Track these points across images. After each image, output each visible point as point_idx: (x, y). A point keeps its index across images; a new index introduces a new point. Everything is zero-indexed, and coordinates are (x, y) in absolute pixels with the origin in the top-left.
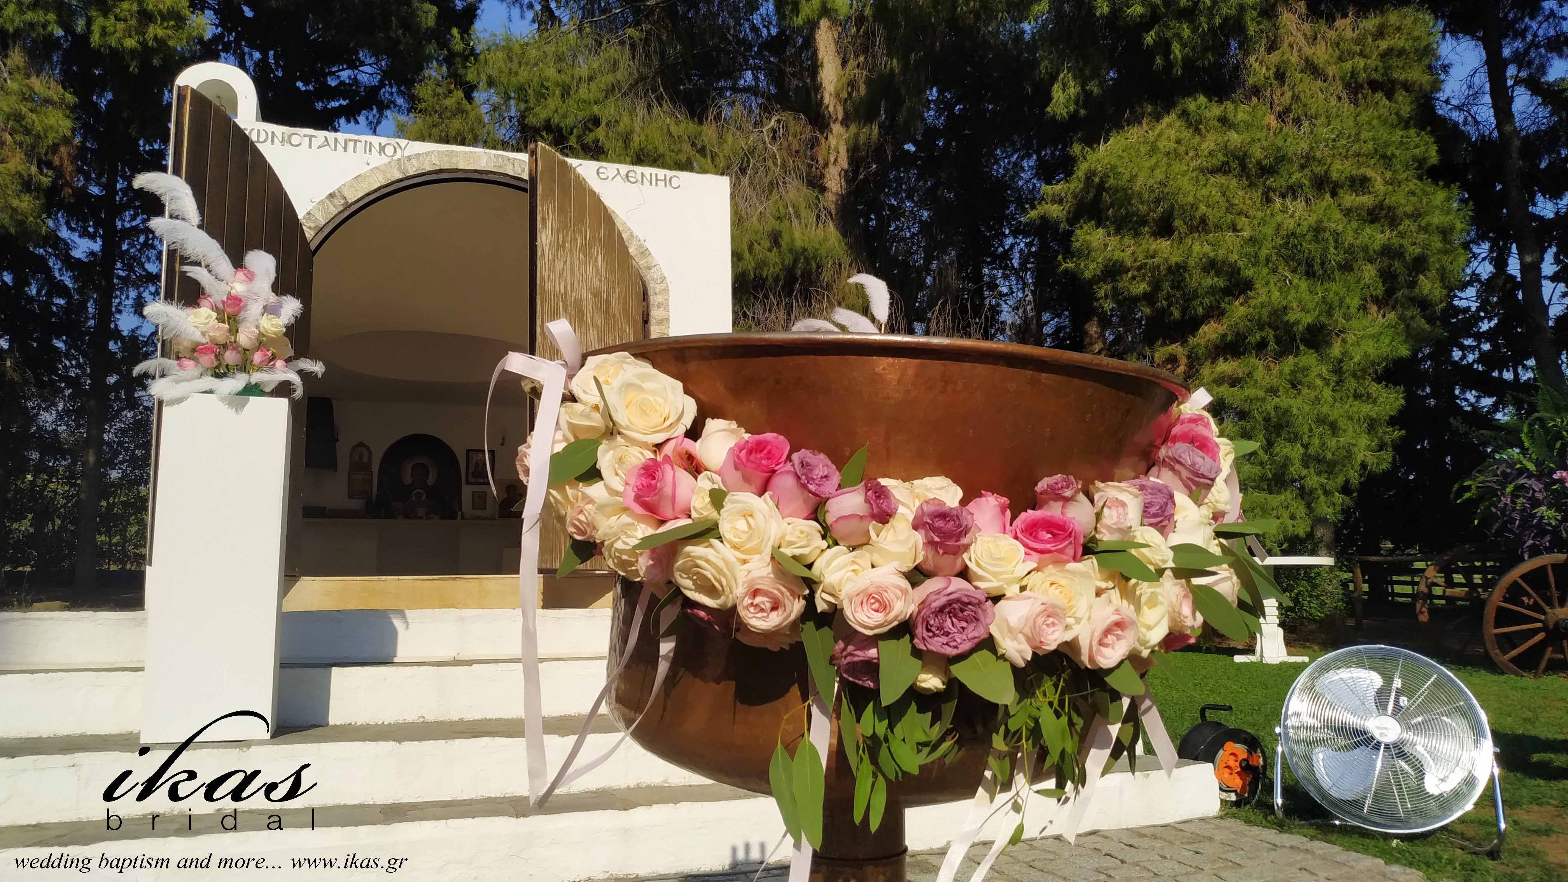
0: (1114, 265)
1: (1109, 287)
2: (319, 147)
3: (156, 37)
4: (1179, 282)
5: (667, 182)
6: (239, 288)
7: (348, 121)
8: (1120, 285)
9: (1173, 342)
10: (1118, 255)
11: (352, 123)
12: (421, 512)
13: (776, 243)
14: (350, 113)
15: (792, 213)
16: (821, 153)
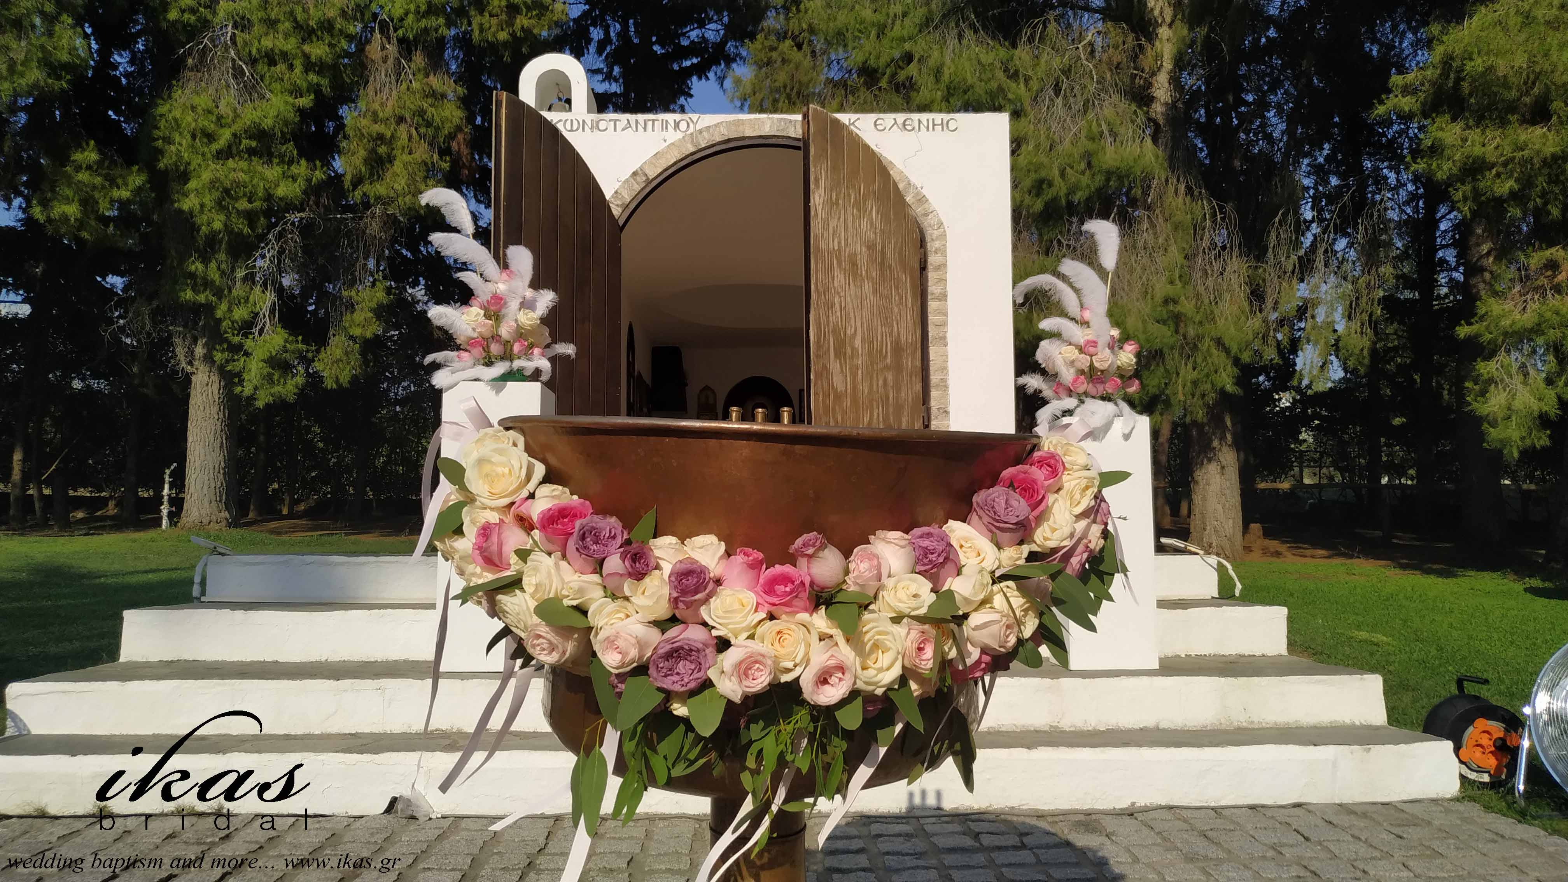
0: (1474, 162)
1: (1468, 188)
2: (623, 130)
3: (522, 27)
4: (1557, 176)
5: (944, 125)
6: (502, 287)
7: (700, 78)
8: (1481, 185)
9: (1551, 245)
10: (1477, 151)
11: (703, 80)
13: (1089, 165)
14: (701, 71)
15: (1106, 132)
16: (1147, 61)
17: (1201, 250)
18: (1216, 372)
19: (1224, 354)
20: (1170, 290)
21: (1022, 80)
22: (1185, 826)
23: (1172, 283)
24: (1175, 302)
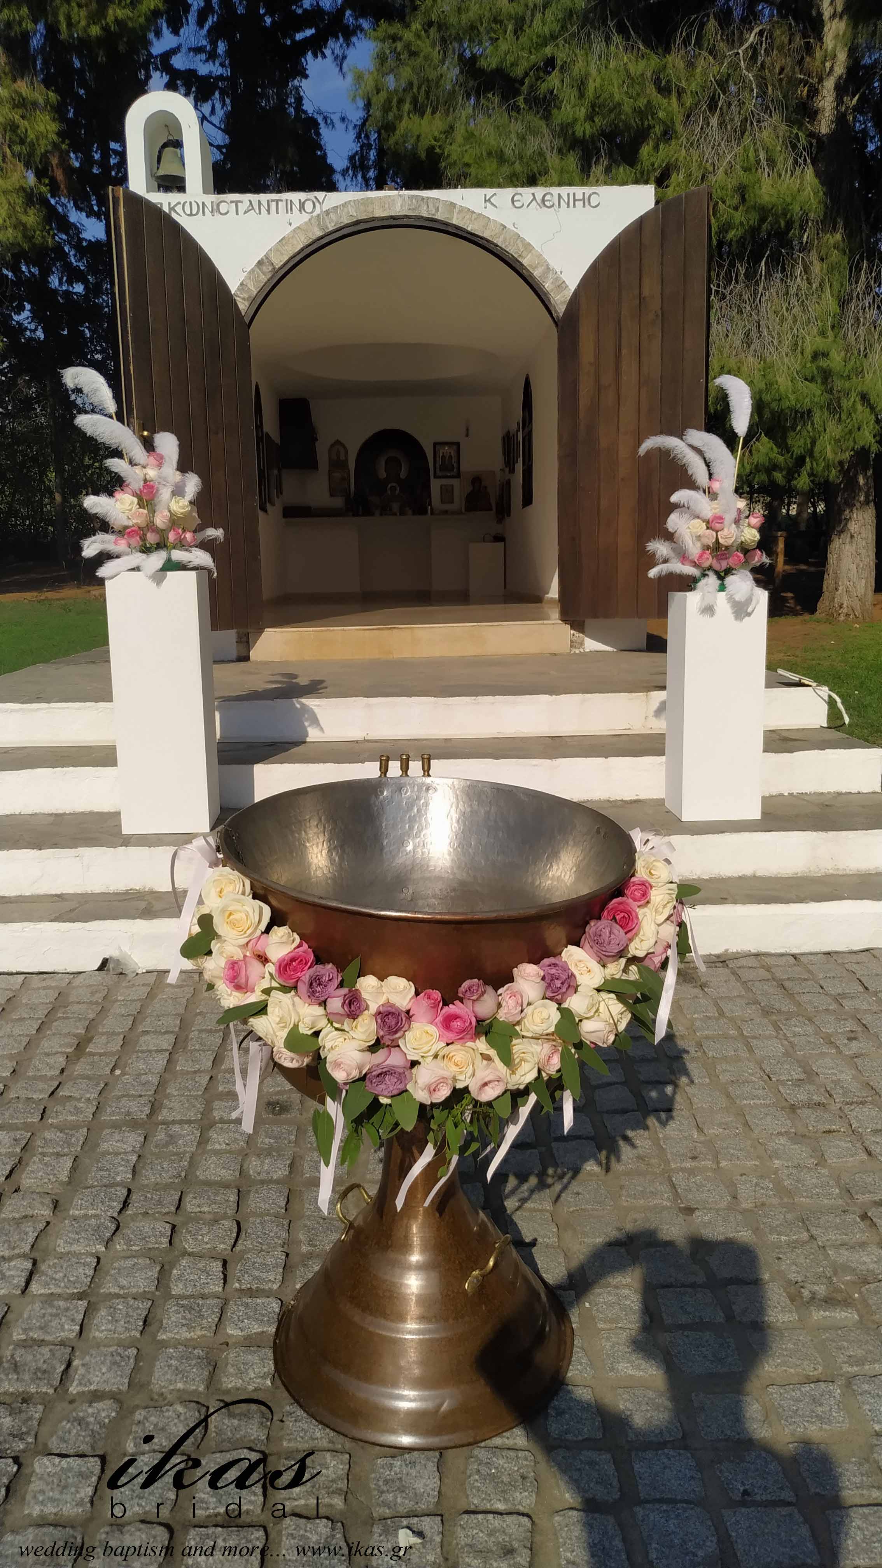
2: (245, 213)
5: (586, 201)
6: (152, 473)
11: (320, 58)
12: (395, 506)
13: (743, 199)
14: (316, 45)
15: (764, 162)
16: (814, 63)
17: (855, 295)
18: (859, 429)
19: (868, 410)
20: (820, 343)
21: (674, 95)
22: (768, 975)
23: (823, 333)
24: (825, 355)
